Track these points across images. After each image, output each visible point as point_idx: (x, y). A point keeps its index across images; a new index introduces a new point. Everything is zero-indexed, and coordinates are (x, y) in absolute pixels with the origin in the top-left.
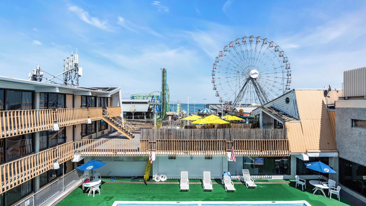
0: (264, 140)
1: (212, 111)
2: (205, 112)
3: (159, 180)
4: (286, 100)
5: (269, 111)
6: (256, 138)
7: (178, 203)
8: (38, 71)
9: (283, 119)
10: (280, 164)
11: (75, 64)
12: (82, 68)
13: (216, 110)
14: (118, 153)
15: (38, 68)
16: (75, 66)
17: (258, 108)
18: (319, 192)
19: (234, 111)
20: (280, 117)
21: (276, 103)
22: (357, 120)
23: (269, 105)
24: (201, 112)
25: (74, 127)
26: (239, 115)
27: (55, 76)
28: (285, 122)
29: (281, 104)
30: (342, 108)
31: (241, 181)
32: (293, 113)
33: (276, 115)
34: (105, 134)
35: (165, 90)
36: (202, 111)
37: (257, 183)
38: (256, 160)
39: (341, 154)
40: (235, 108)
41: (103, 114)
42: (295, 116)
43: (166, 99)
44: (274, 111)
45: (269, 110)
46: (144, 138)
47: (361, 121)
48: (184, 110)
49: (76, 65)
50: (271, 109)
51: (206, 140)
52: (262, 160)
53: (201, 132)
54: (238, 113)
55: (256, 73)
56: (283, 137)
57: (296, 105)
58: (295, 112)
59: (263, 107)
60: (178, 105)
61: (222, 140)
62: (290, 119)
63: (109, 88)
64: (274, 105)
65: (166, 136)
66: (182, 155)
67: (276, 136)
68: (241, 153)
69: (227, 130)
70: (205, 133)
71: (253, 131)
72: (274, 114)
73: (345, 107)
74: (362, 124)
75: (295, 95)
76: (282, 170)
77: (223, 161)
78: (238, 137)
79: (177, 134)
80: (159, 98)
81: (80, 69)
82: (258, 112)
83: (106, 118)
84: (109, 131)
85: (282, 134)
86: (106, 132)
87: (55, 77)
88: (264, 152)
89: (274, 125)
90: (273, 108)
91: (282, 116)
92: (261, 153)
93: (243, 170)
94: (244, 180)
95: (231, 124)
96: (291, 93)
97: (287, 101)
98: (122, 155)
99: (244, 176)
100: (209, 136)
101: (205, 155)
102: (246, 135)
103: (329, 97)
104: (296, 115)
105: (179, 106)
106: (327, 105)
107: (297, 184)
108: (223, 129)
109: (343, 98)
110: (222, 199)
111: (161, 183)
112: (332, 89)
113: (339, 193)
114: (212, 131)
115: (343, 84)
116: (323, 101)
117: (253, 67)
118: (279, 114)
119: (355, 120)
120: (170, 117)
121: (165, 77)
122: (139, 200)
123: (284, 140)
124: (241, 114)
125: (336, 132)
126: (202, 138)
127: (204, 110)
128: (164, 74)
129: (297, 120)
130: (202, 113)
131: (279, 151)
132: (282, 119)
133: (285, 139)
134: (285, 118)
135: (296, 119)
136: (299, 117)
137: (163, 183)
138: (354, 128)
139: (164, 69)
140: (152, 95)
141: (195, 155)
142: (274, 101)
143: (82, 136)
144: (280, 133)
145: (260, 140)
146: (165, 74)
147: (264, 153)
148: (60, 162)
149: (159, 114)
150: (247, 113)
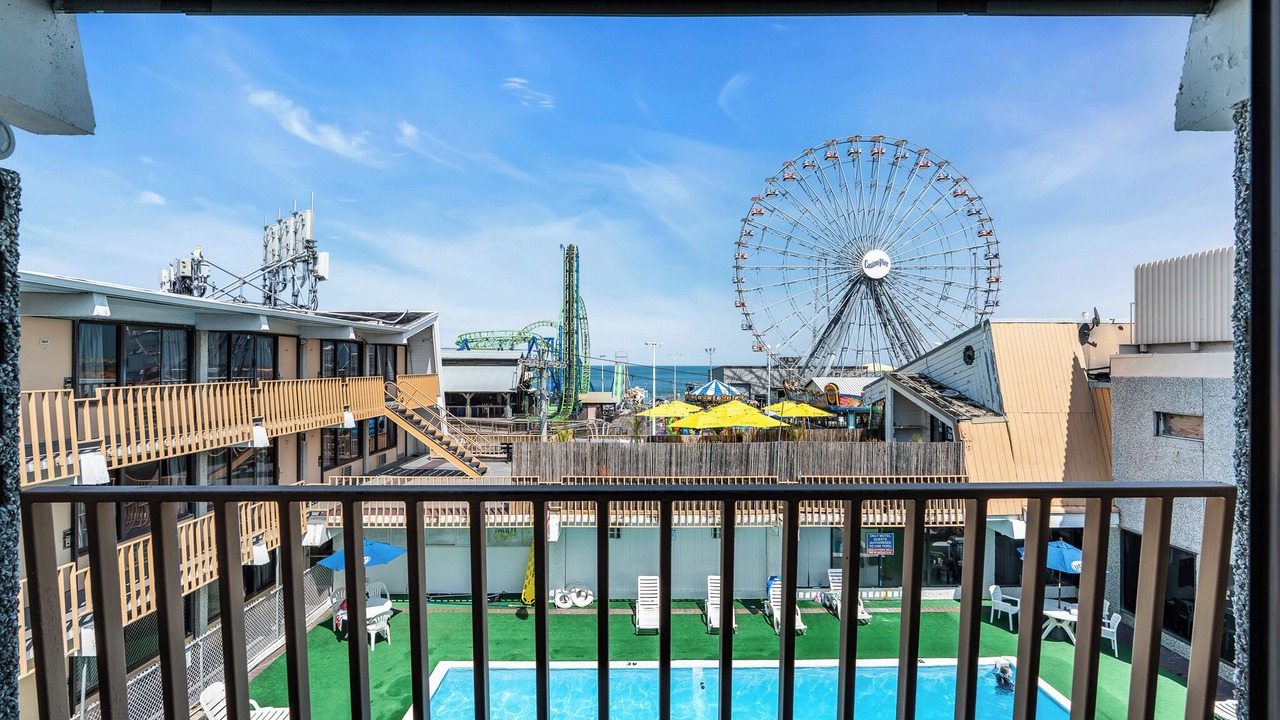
0: (894, 477)
1: (733, 389)
2: (710, 392)
3: (569, 604)
4: (965, 353)
5: (913, 388)
6: (870, 470)
7: (632, 666)
8: (197, 264)
9: (955, 414)
10: (946, 554)
11: (308, 241)
12: (327, 254)
13: (748, 386)
14: (442, 519)
15: (197, 256)
16: (307, 247)
17: (882, 379)
18: (1059, 634)
19: (809, 389)
20: (945, 406)
21: (934, 362)
22: (1172, 416)
23: (914, 371)
24: (697, 393)
25: (300, 437)
26: (824, 402)
27: (247, 280)
28: (958, 421)
29: (949, 367)
30: (1129, 379)
31: (825, 605)
32: (985, 393)
33: (934, 400)
34: (387, 463)
35: (575, 319)
36: (700, 390)
37: (872, 610)
38: (872, 539)
39: (1127, 519)
40: (812, 381)
41: (388, 400)
42: (989, 405)
43: (577, 348)
44: (929, 388)
45: (913, 384)
46: (523, 472)
47: (1181, 416)
48: (637, 388)
49: (309, 245)
50: (920, 382)
51: (715, 477)
52: (889, 539)
53: (701, 453)
54: (820, 396)
55: (881, 262)
56: (951, 466)
57: (994, 369)
58: (989, 392)
59: (894, 376)
60: (619, 369)
61: (763, 477)
62: (976, 412)
63: (402, 314)
64: (931, 369)
65: (592, 464)
66: (641, 524)
67: (930, 464)
68: (823, 517)
69: (781, 446)
70: (714, 456)
71: (860, 448)
72: (927, 397)
73: (1137, 375)
74: (1184, 428)
75: (989, 338)
76: (951, 573)
77: (770, 544)
78: (814, 467)
79: (627, 458)
80: (552, 346)
81: (323, 257)
82: (881, 393)
83: (395, 410)
84: (400, 455)
85: (947, 457)
86: (391, 455)
87: (245, 283)
88: (894, 514)
89: (929, 433)
90: (925, 377)
91: (950, 403)
92: (885, 516)
93: (830, 570)
94: (834, 602)
95: (796, 431)
96: (980, 331)
97: (969, 356)
98: (457, 524)
99: (832, 588)
100: (723, 464)
101: (713, 524)
102: (837, 460)
103: (1094, 345)
104: (993, 402)
105: (620, 371)
106: (1089, 370)
107: (996, 612)
108: (769, 443)
109: (1134, 349)
110: (764, 654)
111: (574, 612)
112: (1102, 320)
113: (1115, 635)
114: (733, 449)
115: (1133, 306)
116: (1076, 359)
117: (875, 242)
118: (942, 397)
119: (1165, 415)
120: (592, 412)
121: (575, 274)
122: (513, 659)
123: (956, 476)
124: (830, 400)
125: (1114, 452)
126: (703, 470)
127: (707, 389)
128: (571, 265)
129: (997, 415)
130: (700, 398)
131: (938, 511)
132: (951, 412)
133: (958, 473)
134: (960, 410)
135: (993, 411)
136: (1001, 407)
137: (584, 612)
138: (1162, 439)
139: (571, 248)
140: (529, 336)
141: (682, 524)
142: (929, 358)
143: (323, 469)
144: (942, 456)
145: (881, 477)
146: (575, 264)
147: (895, 518)
148: (269, 544)
149: (552, 401)
150: (849, 396)
